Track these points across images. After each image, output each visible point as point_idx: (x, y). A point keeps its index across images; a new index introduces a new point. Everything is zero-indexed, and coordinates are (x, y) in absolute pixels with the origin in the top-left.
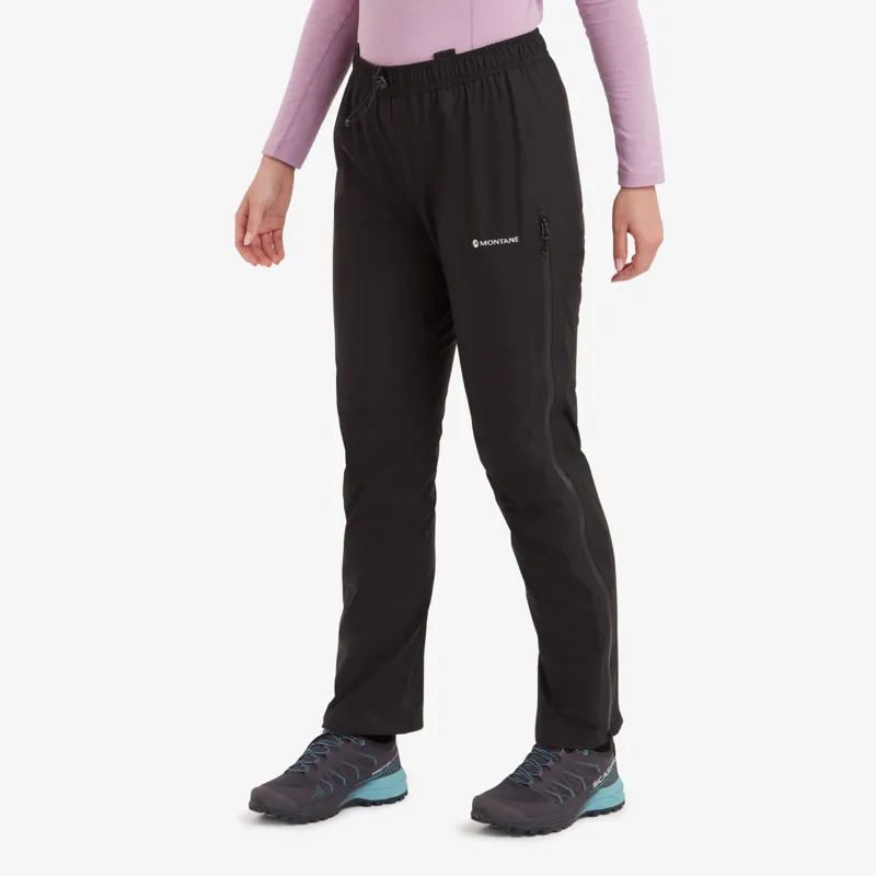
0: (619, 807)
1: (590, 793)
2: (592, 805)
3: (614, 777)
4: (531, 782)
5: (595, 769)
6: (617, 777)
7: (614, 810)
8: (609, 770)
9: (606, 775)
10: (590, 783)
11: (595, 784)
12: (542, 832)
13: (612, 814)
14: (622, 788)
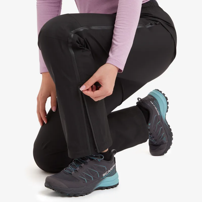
0: (116, 186)
1: (101, 179)
2: (102, 184)
3: (114, 172)
4: (73, 173)
5: (104, 168)
6: (116, 172)
7: (112, 187)
8: (111, 169)
9: (109, 171)
10: (101, 175)
11: (104, 175)
12: (75, 196)
13: (111, 189)
14: (118, 177)
